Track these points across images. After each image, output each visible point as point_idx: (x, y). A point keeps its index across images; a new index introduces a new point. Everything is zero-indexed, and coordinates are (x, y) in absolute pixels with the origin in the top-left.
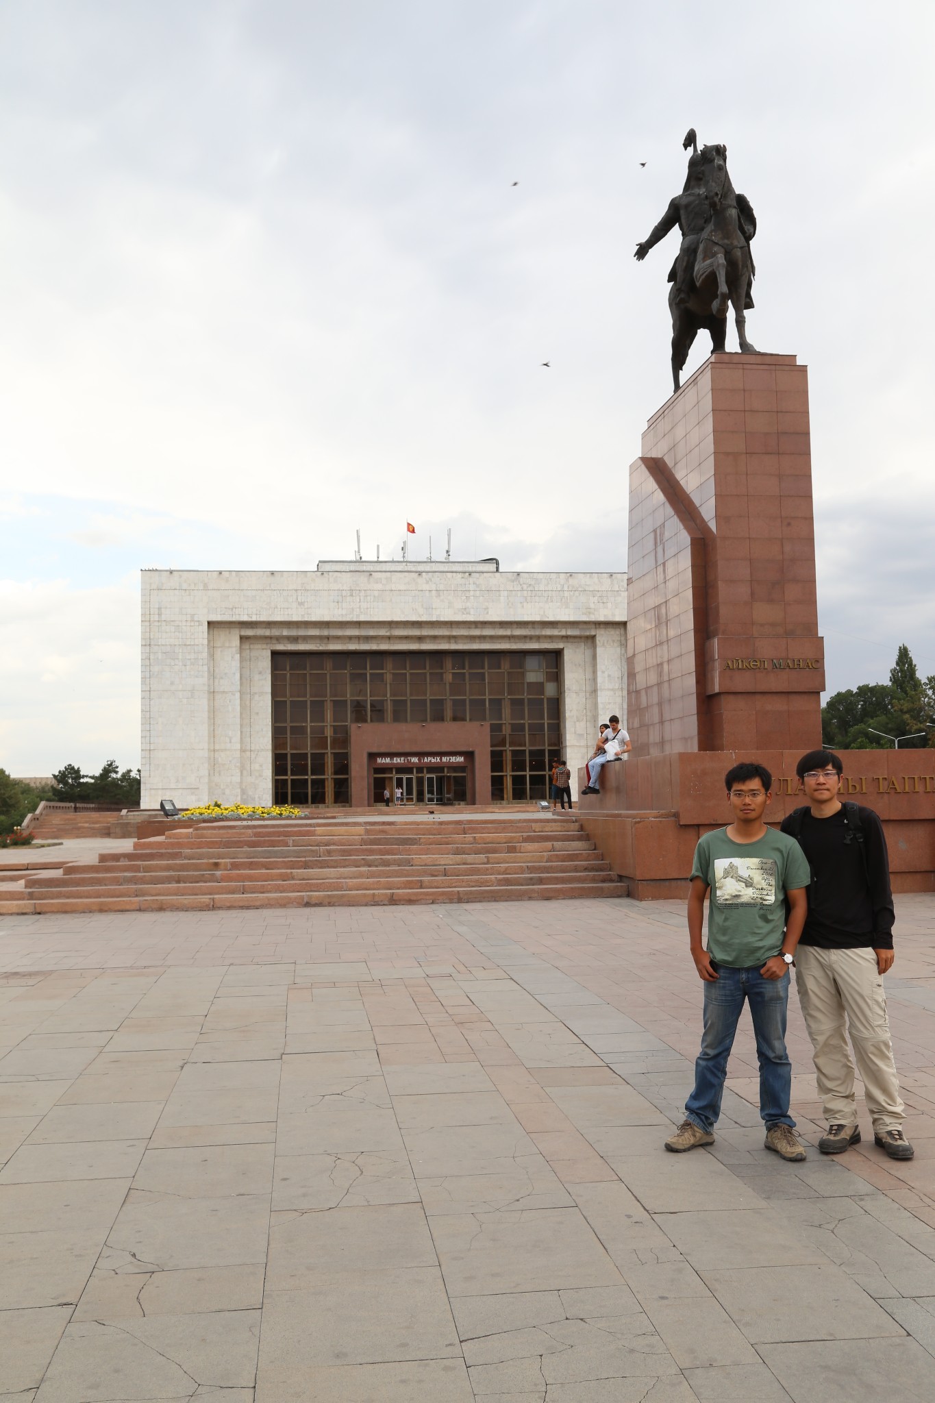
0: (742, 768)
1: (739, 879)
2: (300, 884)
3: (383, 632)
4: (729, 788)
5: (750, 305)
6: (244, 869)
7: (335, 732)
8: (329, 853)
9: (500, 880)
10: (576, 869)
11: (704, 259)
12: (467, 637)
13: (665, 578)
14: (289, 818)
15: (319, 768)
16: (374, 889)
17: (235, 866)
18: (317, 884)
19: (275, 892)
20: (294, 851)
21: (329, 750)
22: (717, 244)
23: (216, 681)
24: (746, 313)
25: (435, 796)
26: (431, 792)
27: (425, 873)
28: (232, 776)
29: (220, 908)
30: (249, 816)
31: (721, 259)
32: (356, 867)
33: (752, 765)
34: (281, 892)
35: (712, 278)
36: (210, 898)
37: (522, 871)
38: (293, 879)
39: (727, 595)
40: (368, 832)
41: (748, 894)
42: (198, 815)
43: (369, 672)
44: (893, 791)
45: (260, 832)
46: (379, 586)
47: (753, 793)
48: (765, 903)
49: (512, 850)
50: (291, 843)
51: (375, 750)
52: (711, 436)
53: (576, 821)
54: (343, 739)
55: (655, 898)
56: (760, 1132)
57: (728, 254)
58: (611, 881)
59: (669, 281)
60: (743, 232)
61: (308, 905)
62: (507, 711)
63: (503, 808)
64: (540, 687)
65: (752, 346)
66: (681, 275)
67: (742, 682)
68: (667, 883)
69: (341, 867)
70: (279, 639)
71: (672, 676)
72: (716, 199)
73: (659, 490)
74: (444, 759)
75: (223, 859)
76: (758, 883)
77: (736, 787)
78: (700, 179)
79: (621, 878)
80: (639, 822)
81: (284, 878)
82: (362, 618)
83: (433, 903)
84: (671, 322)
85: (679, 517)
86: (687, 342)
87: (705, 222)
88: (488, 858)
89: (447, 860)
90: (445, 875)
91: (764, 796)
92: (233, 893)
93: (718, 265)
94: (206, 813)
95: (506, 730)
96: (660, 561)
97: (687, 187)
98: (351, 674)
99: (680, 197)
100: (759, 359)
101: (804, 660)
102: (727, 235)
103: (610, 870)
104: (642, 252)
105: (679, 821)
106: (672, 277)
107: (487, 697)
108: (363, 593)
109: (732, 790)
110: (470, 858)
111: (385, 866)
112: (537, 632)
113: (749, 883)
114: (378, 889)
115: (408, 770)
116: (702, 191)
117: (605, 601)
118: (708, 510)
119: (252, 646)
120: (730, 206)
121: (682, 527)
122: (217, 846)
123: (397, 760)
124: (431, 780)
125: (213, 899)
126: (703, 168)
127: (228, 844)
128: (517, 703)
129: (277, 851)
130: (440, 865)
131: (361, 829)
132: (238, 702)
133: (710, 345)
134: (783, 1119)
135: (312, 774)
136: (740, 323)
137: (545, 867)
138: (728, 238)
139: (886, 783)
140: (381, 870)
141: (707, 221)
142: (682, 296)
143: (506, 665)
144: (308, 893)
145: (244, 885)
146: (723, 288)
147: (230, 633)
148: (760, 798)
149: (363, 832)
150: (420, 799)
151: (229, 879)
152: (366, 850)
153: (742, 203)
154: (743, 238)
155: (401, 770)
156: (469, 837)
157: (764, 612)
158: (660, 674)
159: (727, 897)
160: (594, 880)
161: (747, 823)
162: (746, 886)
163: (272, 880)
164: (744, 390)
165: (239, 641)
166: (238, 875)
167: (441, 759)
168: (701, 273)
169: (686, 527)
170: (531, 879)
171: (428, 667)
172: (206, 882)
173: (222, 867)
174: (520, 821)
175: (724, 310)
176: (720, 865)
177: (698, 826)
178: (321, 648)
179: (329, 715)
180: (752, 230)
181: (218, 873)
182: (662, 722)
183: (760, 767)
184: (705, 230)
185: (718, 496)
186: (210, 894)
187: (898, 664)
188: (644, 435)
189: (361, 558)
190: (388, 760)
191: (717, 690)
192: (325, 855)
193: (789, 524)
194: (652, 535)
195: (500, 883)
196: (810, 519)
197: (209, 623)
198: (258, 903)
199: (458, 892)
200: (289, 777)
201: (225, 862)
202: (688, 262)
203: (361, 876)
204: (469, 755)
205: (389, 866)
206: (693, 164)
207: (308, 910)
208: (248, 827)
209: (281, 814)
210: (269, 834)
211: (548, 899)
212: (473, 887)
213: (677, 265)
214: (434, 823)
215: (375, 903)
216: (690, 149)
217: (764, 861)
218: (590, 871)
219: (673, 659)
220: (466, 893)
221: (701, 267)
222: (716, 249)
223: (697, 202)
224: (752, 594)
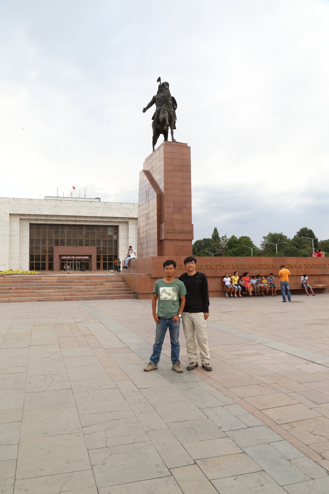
0: (168, 261)
1: (167, 293)
2: (37, 294)
3: (64, 219)
4: (164, 267)
5: (175, 128)
6: (19, 290)
7: (49, 248)
8: (46, 285)
9: (98, 293)
10: (121, 290)
11: (162, 114)
12: (90, 221)
13: (149, 206)
14: (34, 274)
15: (44, 259)
16: (60, 296)
17: (16, 289)
18: (42, 294)
19: (29, 297)
20: (35, 284)
21: (47, 254)
22: (166, 110)
23: (12, 232)
24: (174, 130)
25: (79, 268)
26: (78, 267)
27: (75, 291)
28: (16, 261)
29: (11, 302)
30: (21, 273)
31: (167, 114)
32: (55, 289)
33: (171, 260)
34: (31, 297)
35: (164, 120)
36: (8, 299)
37: (105, 291)
38: (35, 293)
39: (167, 211)
40: (58, 279)
41: (169, 298)
42: (5, 273)
43: (60, 230)
44: (211, 268)
45: (24, 279)
46: (64, 205)
47: (171, 269)
48: (174, 300)
49: (102, 284)
50: (34, 282)
51: (61, 254)
52: (163, 165)
53: (121, 276)
54: (51, 251)
55: (144, 299)
56: (171, 365)
57: (169, 113)
58: (131, 294)
59: (152, 120)
60: (173, 107)
61: (39, 301)
62: (102, 243)
63: (100, 272)
64: (111, 236)
65: (175, 140)
66: (156, 118)
67: (170, 237)
68: (147, 294)
69: (50, 289)
70: (32, 220)
71: (151, 234)
72: (166, 97)
73: (148, 180)
74: (83, 257)
75: (13, 287)
76: (172, 294)
77: (166, 267)
78: (162, 91)
79: (134, 293)
80: (140, 277)
81: (32, 292)
82: (58, 214)
83: (78, 300)
84: (152, 131)
85: (153, 188)
86: (157, 138)
87: (163, 104)
88: (95, 287)
89: (83, 287)
90: (82, 292)
91: (174, 269)
92: (16, 297)
93: (166, 116)
94: (8, 273)
95: (101, 249)
96: (148, 200)
97: (158, 93)
98: (55, 231)
99: (156, 96)
100: (177, 144)
101: (188, 231)
102: (169, 108)
103: (131, 291)
104: (145, 110)
105: (151, 276)
106: (153, 118)
107: (96, 239)
108: (59, 206)
109: (165, 268)
110: (89, 287)
111: (63, 289)
112: (111, 220)
113: (169, 294)
114: (61, 296)
115: (71, 260)
116: (162, 95)
117: (131, 211)
118: (162, 186)
119: (23, 222)
120: (170, 100)
121: (154, 191)
122: (11, 283)
123: (68, 257)
124: (78, 263)
125: (9, 299)
126: (162, 88)
127: (14, 282)
128: (105, 241)
129: (30, 284)
130: (80, 289)
131: (56, 278)
132: (19, 238)
133: (164, 139)
134: (177, 361)
135: (42, 261)
136: (172, 133)
137: (112, 290)
138: (169, 109)
139: (209, 266)
140: (62, 291)
141: (163, 103)
142: (156, 124)
143: (102, 230)
144: (39, 297)
145: (19, 295)
146: (167, 123)
147: (16, 217)
148: (173, 270)
149: (57, 279)
150: (75, 269)
151: (15, 293)
152: (58, 284)
153: (173, 99)
154: (173, 109)
155: (69, 260)
156: (89, 281)
157: (177, 217)
158: (147, 234)
159: (163, 298)
160: (126, 294)
161: (169, 277)
162: (169, 295)
163: (28, 293)
164: (173, 152)
165: (19, 220)
166: (17, 292)
167: (81, 257)
168: (161, 118)
169: (156, 191)
170: (108, 293)
171: (78, 230)
172: (7, 294)
173: (12, 289)
174: (104, 276)
175: (168, 129)
176: (161, 289)
177: (157, 278)
178: (45, 223)
179: (47, 243)
180: (176, 107)
181: (11, 291)
182: (147, 248)
183: (173, 261)
184: (163, 106)
185: (165, 183)
186: (9, 297)
187: (214, 233)
188: (144, 164)
189: (58, 196)
190: (65, 257)
191: (163, 239)
192: (45, 286)
193: (184, 192)
194: (146, 193)
195: (98, 294)
196: (190, 190)
197: (10, 214)
198: (23, 300)
199: (86, 297)
200: (34, 262)
201: (13, 288)
202: (158, 115)
203: (56, 292)
204: (90, 256)
205: (64, 289)
206: (160, 87)
207: (39, 302)
208: (21, 277)
209: (31, 273)
210: (27, 279)
211: (112, 299)
212: (90, 295)
213: (155, 115)
214: (79, 276)
215: (60, 300)
216: (159, 83)
217: (174, 288)
218: (125, 291)
219: (151, 229)
220: (88, 297)
221: (161, 116)
222: (166, 111)
223: (161, 98)
224: (174, 211)
